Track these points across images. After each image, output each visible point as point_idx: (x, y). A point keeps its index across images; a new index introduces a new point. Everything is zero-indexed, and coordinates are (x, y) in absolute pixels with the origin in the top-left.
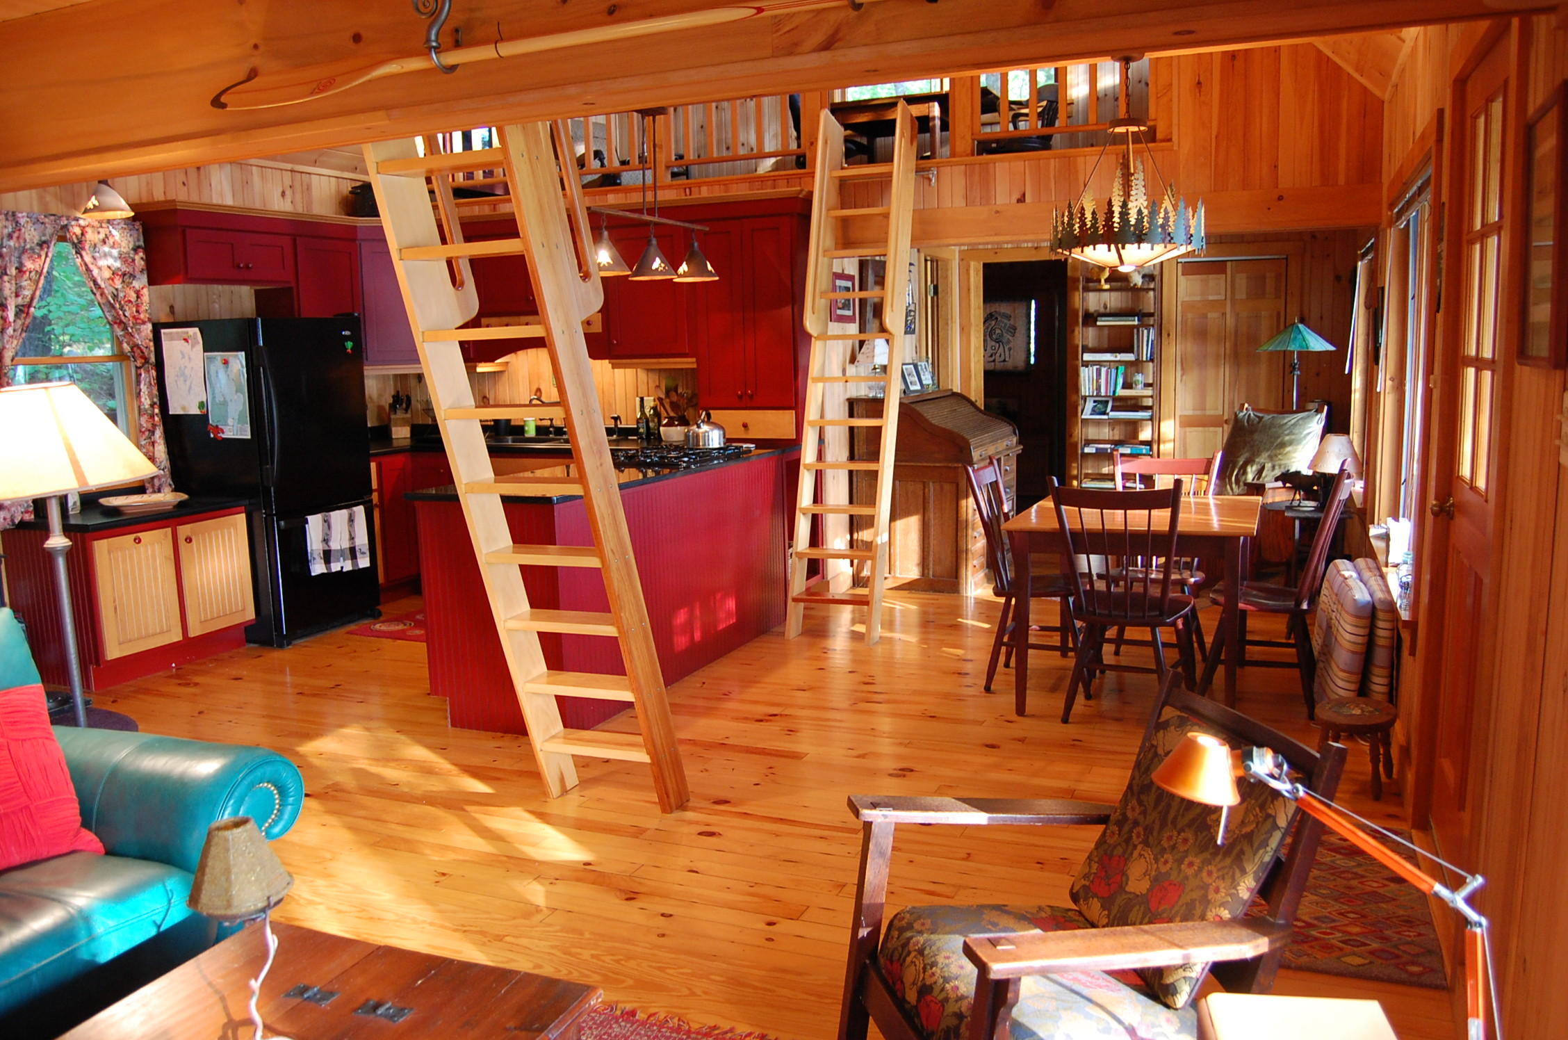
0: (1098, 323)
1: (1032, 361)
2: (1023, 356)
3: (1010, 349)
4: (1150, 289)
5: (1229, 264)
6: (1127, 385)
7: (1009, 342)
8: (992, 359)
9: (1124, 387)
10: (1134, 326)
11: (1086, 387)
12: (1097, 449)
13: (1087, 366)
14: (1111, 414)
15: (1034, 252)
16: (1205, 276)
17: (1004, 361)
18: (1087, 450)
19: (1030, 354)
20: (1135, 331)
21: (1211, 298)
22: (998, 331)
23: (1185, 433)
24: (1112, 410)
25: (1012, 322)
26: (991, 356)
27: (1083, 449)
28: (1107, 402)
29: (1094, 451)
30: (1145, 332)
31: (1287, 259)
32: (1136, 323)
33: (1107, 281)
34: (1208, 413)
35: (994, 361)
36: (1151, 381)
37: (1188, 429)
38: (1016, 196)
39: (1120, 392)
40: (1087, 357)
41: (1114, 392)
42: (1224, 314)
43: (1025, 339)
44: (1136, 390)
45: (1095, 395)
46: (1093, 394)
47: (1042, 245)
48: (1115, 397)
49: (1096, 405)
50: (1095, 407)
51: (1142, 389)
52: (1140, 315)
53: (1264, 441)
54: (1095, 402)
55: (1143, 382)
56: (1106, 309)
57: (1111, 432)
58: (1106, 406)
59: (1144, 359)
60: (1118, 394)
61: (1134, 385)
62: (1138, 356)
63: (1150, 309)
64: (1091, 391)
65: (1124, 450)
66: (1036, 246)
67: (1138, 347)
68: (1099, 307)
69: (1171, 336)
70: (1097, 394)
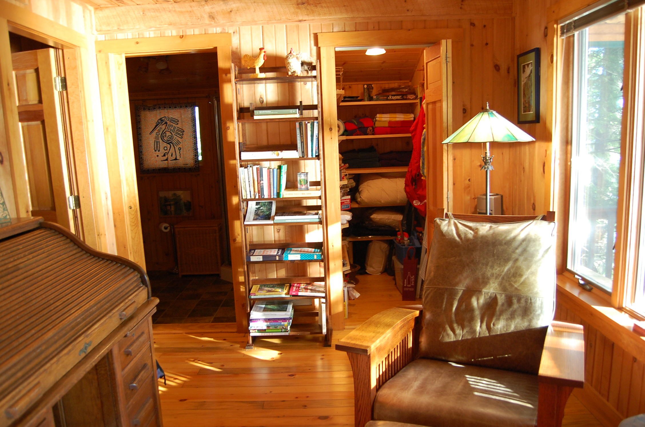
0: (255, 117)
1: (200, 158)
2: (191, 155)
3: (180, 149)
4: (310, 78)
6: (292, 185)
7: (178, 143)
8: (165, 158)
9: (287, 188)
10: (295, 120)
11: (246, 188)
12: (264, 257)
13: (246, 166)
14: (276, 218)
15: (180, 41)
17: (176, 159)
18: (253, 257)
19: (197, 152)
20: (297, 124)
22: (168, 134)
24: (277, 214)
25: (179, 126)
26: (164, 155)
27: (248, 258)
28: (271, 204)
29: (260, 259)
30: (309, 125)
32: (297, 116)
35: (167, 160)
39: (286, 194)
40: (246, 156)
41: (278, 194)
43: (192, 140)
44: (301, 190)
45: (257, 197)
46: (255, 196)
47: (188, 33)
48: (279, 199)
49: (260, 208)
50: (258, 209)
51: (307, 189)
52: (303, 108)
53: (490, 264)
54: (257, 207)
55: (309, 180)
56: (263, 101)
57: (277, 234)
58: (270, 209)
59: (310, 156)
60: (282, 197)
61: (299, 185)
62: (303, 152)
63: (313, 101)
64: (252, 193)
65: (293, 256)
66: (181, 34)
67: (302, 142)
68: (255, 101)
69: (333, 131)
70: (259, 196)
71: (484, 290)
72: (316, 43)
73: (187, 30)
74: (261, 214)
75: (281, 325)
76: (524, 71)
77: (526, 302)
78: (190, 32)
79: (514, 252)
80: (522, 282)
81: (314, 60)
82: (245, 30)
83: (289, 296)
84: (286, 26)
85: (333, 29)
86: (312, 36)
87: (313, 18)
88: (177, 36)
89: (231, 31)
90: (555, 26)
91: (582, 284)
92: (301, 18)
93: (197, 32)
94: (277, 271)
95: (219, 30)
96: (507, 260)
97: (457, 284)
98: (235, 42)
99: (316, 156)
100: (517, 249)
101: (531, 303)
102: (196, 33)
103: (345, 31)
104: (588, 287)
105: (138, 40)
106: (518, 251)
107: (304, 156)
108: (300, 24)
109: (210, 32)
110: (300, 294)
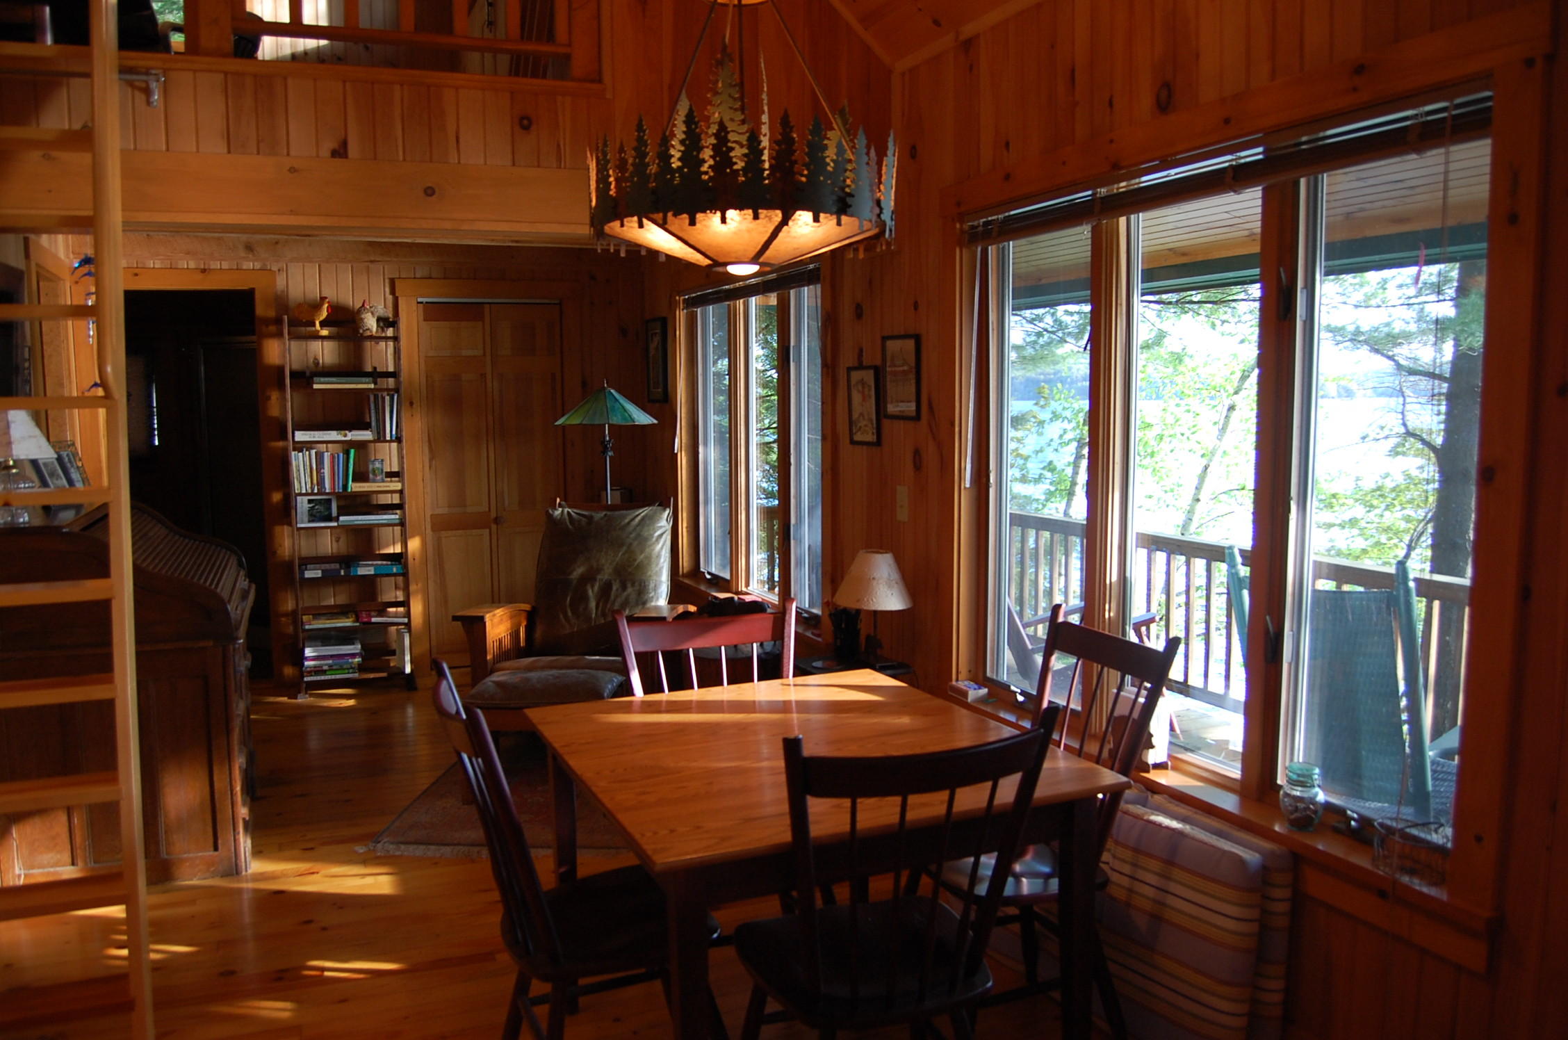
0: (316, 386)
4: (386, 338)
5: (487, 307)
6: (361, 477)
9: (354, 478)
10: (367, 391)
11: (302, 480)
12: (323, 571)
13: (301, 451)
14: (342, 518)
15: (200, 276)
16: (455, 323)
18: (308, 574)
20: (372, 397)
21: (465, 353)
23: (439, 539)
24: (340, 514)
27: (301, 572)
28: (329, 501)
29: (318, 574)
30: (387, 398)
31: (560, 304)
32: (370, 386)
33: (323, 324)
34: (469, 510)
36: (395, 469)
37: (444, 534)
38: (329, 145)
39: (354, 487)
40: (301, 436)
41: (345, 486)
42: (483, 376)
44: (374, 481)
45: (316, 491)
46: (312, 489)
47: (212, 267)
48: (345, 494)
49: (313, 507)
50: (311, 509)
51: (383, 481)
52: (376, 375)
53: (604, 550)
54: (311, 505)
55: (385, 470)
56: (318, 363)
57: (335, 545)
58: (330, 508)
59: (388, 438)
60: (349, 490)
61: (371, 476)
62: (378, 433)
63: (387, 367)
64: (309, 485)
65: (365, 570)
66: (202, 267)
67: (377, 420)
68: (307, 363)
69: (414, 406)
70: (318, 489)
71: (599, 577)
72: (393, 292)
73: (212, 262)
74: (318, 515)
75: (348, 663)
76: (652, 340)
77: (640, 585)
78: (215, 265)
79: (628, 537)
80: (638, 565)
81: (390, 315)
82: (295, 271)
83: (358, 624)
84: (352, 267)
85: (415, 274)
86: (387, 281)
87: (389, 259)
88: (196, 269)
89: (275, 268)
90: (677, 298)
91: (709, 579)
92: (372, 259)
93: (225, 265)
94: (334, 597)
95: (258, 265)
96: (622, 545)
97: (570, 573)
98: (280, 282)
99: (396, 438)
100: (631, 533)
101: (645, 586)
102: (223, 267)
103: (430, 278)
104: (715, 581)
105: (136, 271)
106: (633, 536)
107: (380, 438)
108: (371, 266)
109: (244, 267)
110: (374, 620)
